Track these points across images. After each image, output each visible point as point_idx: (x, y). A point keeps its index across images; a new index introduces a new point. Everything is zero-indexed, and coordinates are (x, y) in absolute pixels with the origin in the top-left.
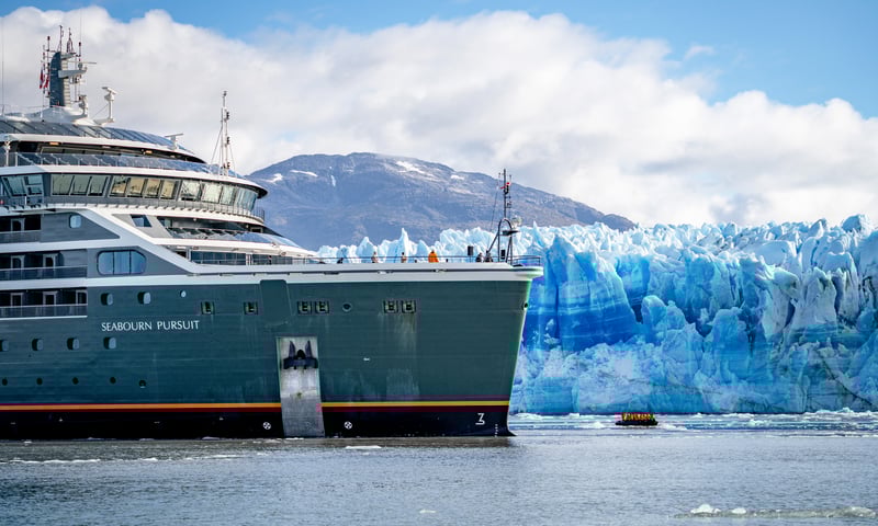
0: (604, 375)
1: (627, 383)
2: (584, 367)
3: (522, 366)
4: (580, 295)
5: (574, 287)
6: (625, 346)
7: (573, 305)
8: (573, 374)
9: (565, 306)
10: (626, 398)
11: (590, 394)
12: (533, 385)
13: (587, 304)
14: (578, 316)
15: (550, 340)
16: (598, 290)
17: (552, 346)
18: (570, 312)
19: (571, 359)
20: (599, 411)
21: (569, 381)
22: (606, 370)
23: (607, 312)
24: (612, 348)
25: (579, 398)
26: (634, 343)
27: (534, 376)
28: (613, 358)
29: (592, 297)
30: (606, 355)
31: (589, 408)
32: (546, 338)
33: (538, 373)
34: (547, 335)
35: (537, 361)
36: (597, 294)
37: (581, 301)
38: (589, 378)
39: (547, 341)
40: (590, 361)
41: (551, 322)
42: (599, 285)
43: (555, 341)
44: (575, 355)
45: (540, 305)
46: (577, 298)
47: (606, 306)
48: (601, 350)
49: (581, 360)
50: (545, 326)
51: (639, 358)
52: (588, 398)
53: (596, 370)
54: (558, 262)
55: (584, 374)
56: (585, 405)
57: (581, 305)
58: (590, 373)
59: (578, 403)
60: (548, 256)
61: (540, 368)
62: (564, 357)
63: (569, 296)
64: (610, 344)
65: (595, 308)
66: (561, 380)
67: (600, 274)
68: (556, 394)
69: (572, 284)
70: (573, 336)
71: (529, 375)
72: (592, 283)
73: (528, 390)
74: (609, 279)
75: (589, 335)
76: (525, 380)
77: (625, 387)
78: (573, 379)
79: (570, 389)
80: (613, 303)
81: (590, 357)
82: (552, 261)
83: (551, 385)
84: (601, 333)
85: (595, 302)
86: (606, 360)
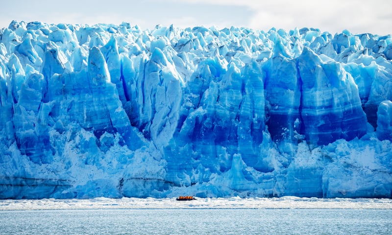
0: (348, 165)
1: (370, 173)
2: (329, 159)
3: (274, 156)
4: (325, 99)
5: (321, 92)
6: (361, 142)
7: (321, 107)
8: (321, 164)
9: (312, 108)
10: (372, 185)
11: (340, 181)
12: (285, 173)
13: (330, 106)
14: (323, 117)
15: (298, 136)
16: (340, 95)
17: (299, 141)
18: (318, 113)
19: (316, 151)
20: (350, 195)
21: (318, 170)
22: (350, 162)
23: (347, 114)
24: (351, 143)
25: (331, 184)
26: (368, 139)
27: (285, 166)
28: (353, 152)
29: (336, 101)
30: (347, 149)
31: (340, 193)
32: (295, 134)
33: (290, 163)
34: (295, 132)
35: (288, 153)
36: (339, 98)
37: (326, 104)
38: (336, 168)
39: (296, 137)
40: (334, 154)
41: (297, 121)
42: (341, 91)
43: (301, 137)
44: (319, 148)
45: (288, 107)
46: (323, 101)
47: (346, 109)
48: (342, 145)
49: (325, 153)
50: (293, 124)
51: (376, 152)
52: (338, 184)
53: (342, 161)
54: (307, 71)
55: (330, 165)
56: (336, 190)
57: (326, 107)
58: (336, 164)
59: (330, 188)
60: (297, 66)
61: (291, 159)
62: (310, 150)
63: (318, 100)
64: (348, 140)
65: (338, 110)
66: (312, 169)
67: (342, 82)
68: (308, 181)
69: (320, 90)
70: (318, 133)
71: (280, 164)
72: (335, 89)
73: (280, 177)
74: (349, 86)
75: (330, 132)
76: (277, 169)
77: (370, 176)
78: (321, 169)
79: (321, 177)
80: (351, 107)
81: (333, 151)
82: (301, 69)
83: (303, 173)
84: (339, 131)
85: (338, 105)
86: (348, 153)
